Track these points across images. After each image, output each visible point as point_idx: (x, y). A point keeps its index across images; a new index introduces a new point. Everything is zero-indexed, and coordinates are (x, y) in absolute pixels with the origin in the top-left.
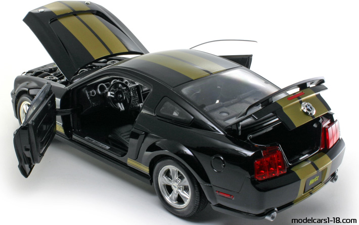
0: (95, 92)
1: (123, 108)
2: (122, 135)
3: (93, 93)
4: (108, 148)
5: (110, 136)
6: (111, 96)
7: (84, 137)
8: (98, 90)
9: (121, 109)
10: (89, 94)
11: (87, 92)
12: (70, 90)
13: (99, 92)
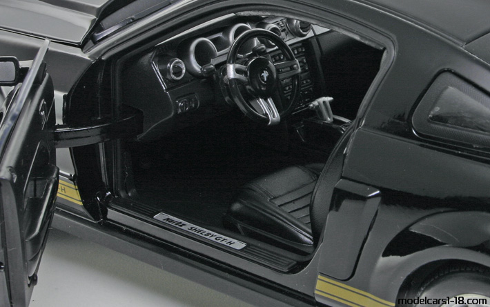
0: (183, 66)
1: (276, 114)
2: (278, 202)
3: (177, 71)
4: (238, 245)
5: (236, 207)
6: (238, 76)
7: (152, 216)
8: (193, 58)
9: (270, 117)
10: (165, 72)
11: (156, 68)
12: (99, 62)
13: (196, 67)
